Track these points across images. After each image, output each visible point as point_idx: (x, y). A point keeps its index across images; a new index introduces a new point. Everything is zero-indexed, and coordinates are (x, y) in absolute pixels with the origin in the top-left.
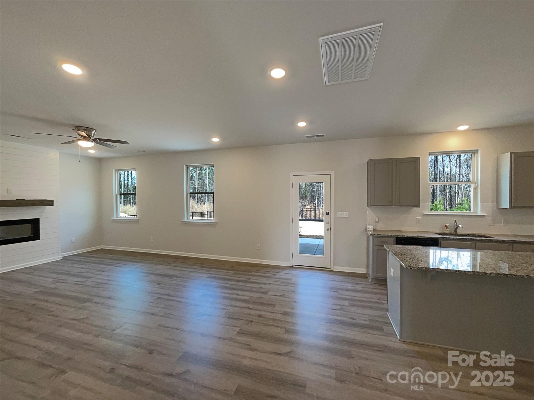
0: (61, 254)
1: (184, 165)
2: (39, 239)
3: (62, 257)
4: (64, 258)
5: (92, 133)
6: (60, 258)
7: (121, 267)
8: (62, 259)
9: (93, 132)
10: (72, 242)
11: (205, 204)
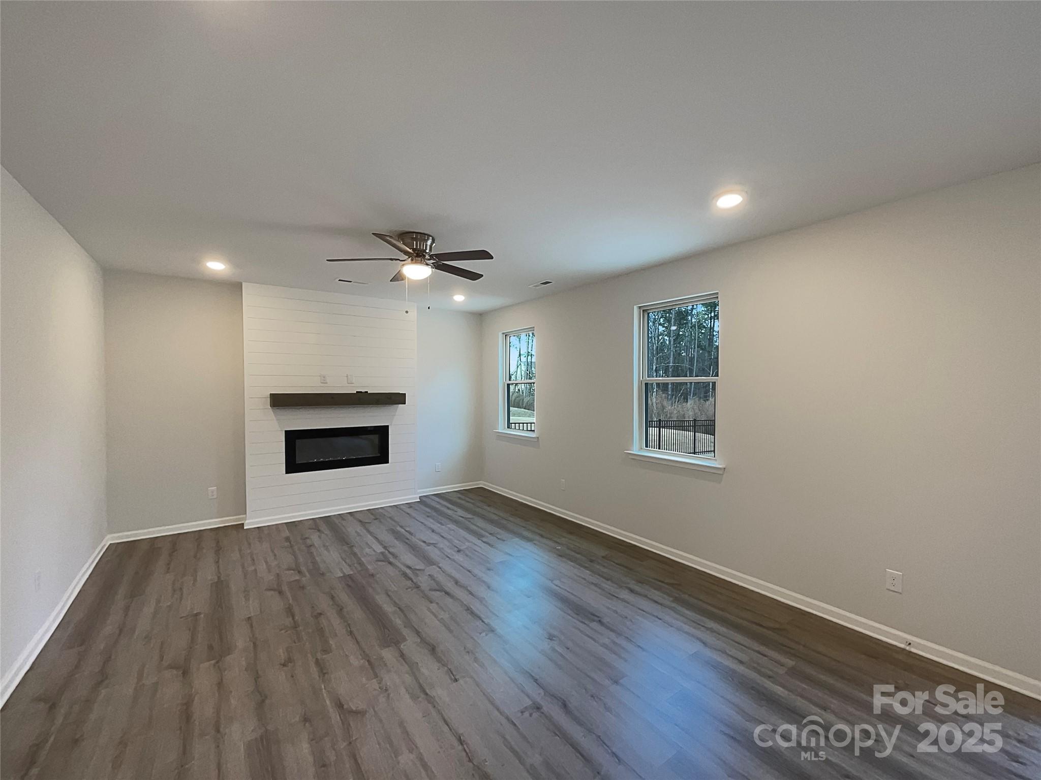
0: (419, 491)
1: (635, 307)
2: (387, 462)
3: (420, 497)
4: (423, 501)
5: (426, 245)
6: (416, 498)
7: (492, 546)
8: (419, 500)
9: (429, 242)
10: (437, 470)
11: (687, 400)
